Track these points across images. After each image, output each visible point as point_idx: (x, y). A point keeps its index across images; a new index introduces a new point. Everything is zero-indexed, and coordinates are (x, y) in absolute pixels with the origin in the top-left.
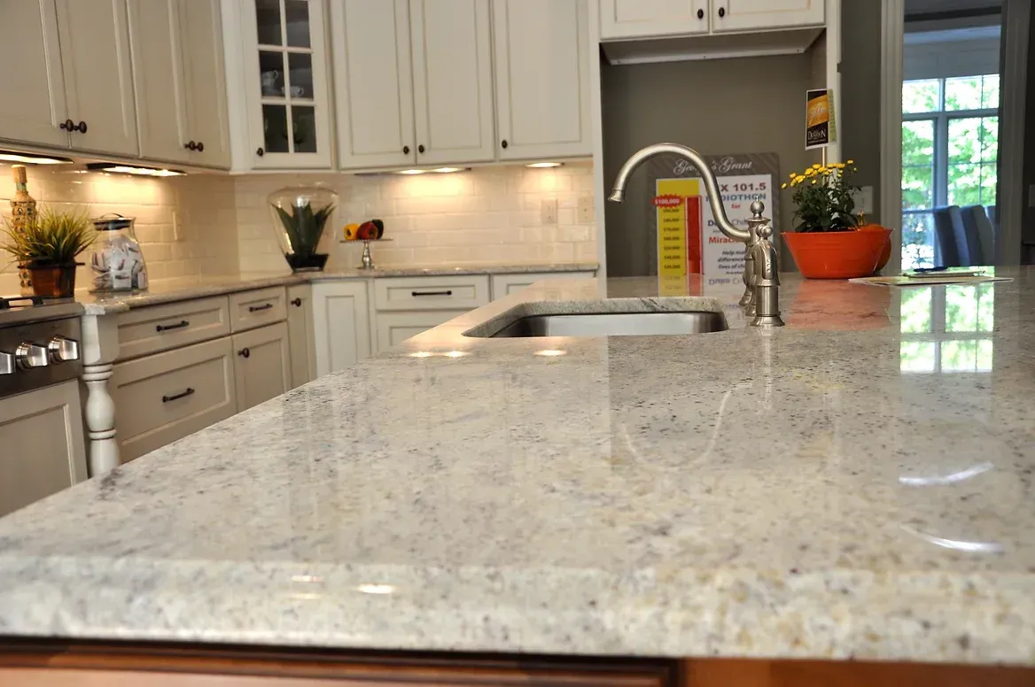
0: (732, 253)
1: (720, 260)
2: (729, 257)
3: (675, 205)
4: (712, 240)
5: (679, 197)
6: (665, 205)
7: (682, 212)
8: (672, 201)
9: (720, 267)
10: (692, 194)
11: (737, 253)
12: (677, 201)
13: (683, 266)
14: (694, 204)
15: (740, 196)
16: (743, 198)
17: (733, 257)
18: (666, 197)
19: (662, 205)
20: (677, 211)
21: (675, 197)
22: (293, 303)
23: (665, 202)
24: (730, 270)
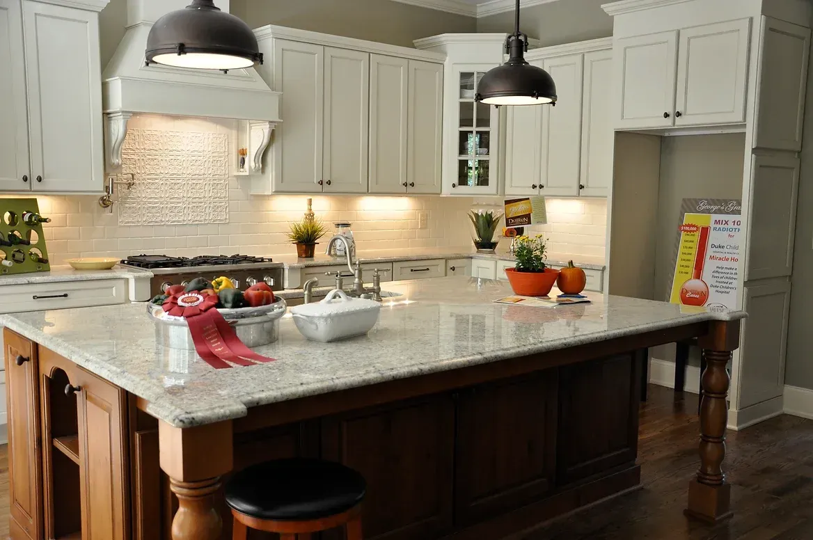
0: (722, 268)
1: (714, 272)
2: (720, 270)
3: (694, 231)
4: (711, 258)
5: (696, 226)
6: (687, 231)
7: (696, 237)
8: (692, 229)
9: (713, 277)
10: (705, 225)
11: (726, 268)
12: (695, 229)
13: (690, 273)
14: (705, 232)
15: (736, 229)
16: (737, 230)
17: (723, 271)
18: (689, 226)
19: (685, 231)
20: (694, 235)
21: (694, 226)
22: (451, 268)
23: (687, 228)
24: (719, 280)
